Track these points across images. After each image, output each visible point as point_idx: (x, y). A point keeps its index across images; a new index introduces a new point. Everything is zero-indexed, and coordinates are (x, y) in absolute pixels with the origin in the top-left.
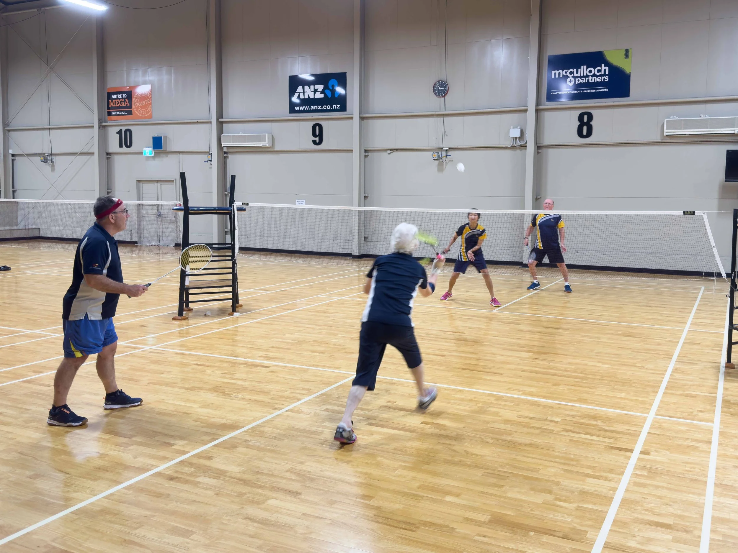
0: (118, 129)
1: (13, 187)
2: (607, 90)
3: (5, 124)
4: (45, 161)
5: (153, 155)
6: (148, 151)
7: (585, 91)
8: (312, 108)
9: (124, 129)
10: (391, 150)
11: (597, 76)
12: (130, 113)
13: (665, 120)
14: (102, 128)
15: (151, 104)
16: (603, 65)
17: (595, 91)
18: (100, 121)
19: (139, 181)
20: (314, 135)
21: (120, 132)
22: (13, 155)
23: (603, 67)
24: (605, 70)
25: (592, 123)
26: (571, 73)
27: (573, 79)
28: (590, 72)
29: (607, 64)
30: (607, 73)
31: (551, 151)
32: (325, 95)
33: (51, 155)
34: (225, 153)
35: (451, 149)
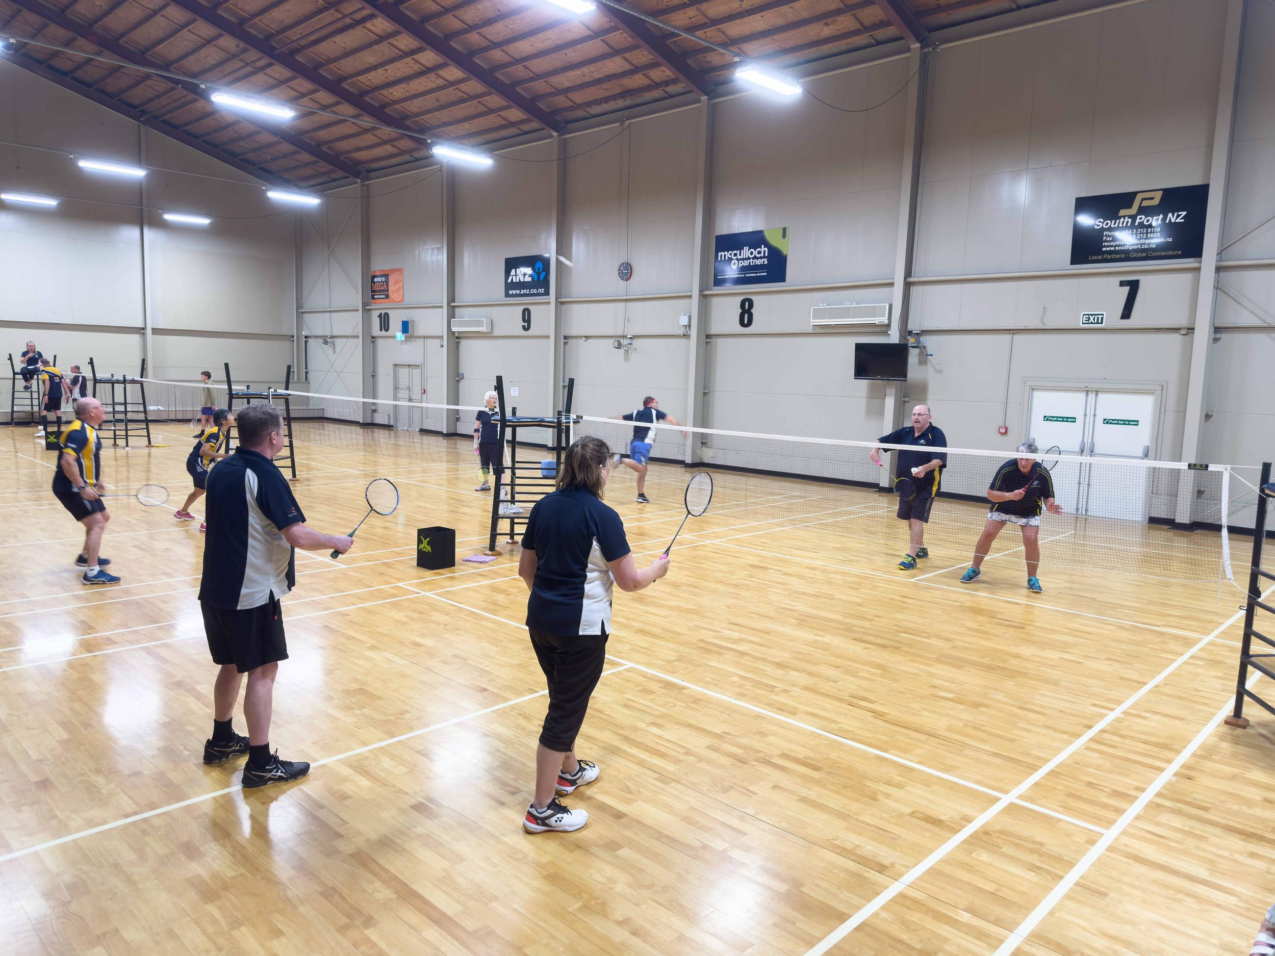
0: (378, 312)
1: (306, 368)
2: (766, 274)
3: (299, 306)
4: (326, 343)
5: (403, 339)
6: (400, 336)
7: (747, 275)
8: (523, 292)
9: (383, 312)
10: (586, 337)
11: (757, 258)
12: (387, 297)
13: (812, 308)
14: (366, 311)
15: (403, 287)
16: (763, 246)
17: (755, 275)
18: (365, 304)
19: (396, 365)
20: (524, 321)
21: (380, 316)
22: (306, 337)
23: (764, 249)
24: (765, 251)
25: (752, 311)
26: (735, 255)
27: (736, 262)
28: (752, 253)
29: (767, 245)
30: (766, 255)
31: (720, 341)
32: (533, 279)
33: (332, 337)
34: (458, 338)
35: (634, 337)
